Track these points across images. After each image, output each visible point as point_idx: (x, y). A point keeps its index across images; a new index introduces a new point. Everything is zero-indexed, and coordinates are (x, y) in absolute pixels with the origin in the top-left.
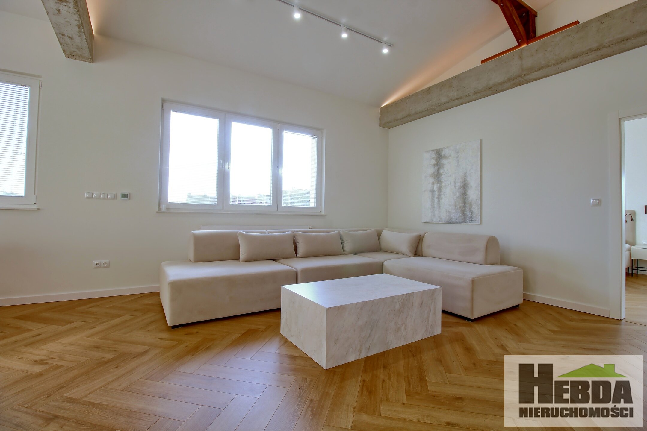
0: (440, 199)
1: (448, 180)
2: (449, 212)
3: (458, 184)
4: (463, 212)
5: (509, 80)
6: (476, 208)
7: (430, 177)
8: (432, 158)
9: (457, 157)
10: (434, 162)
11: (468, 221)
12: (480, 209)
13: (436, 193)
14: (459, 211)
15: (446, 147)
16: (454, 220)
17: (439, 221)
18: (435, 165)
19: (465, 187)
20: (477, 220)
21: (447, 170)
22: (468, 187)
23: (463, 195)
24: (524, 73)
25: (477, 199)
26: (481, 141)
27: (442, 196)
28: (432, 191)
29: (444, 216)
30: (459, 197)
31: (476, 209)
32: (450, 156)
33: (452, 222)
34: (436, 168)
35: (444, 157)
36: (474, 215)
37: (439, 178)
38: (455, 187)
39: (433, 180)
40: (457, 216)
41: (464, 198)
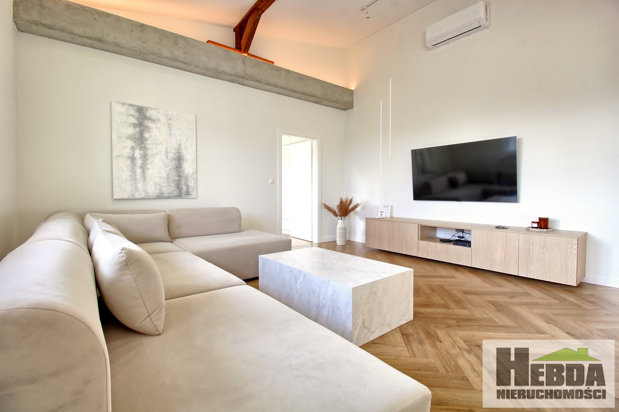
0: (145, 169)
1: (157, 148)
2: (159, 185)
3: (171, 155)
4: (178, 186)
6: (193, 182)
7: (127, 140)
8: (130, 115)
10: (133, 121)
11: (183, 195)
12: (196, 183)
13: (139, 162)
14: (173, 185)
15: (153, 108)
16: (166, 195)
17: (144, 196)
18: (135, 126)
19: (179, 159)
20: (194, 193)
21: (156, 136)
22: (183, 159)
23: (177, 167)
25: (193, 173)
26: (196, 115)
27: (148, 166)
28: (133, 159)
29: (152, 190)
30: (171, 169)
31: (192, 184)
32: (159, 120)
33: (164, 197)
34: (137, 130)
35: (150, 119)
36: (190, 189)
37: (142, 143)
38: (167, 157)
39: (133, 144)
40: (171, 190)
41: (179, 171)
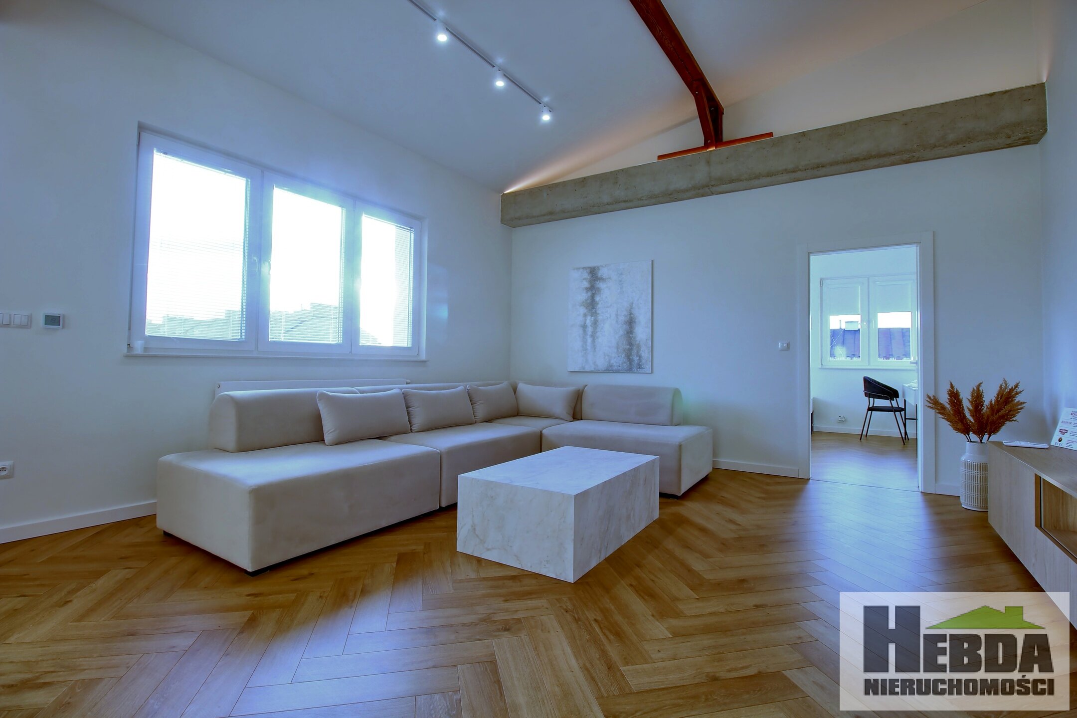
0: (596, 338)
1: (607, 312)
2: (608, 356)
3: (622, 318)
4: (629, 357)
5: (694, 188)
6: (646, 351)
7: (580, 306)
8: (584, 279)
9: (621, 281)
10: (586, 284)
11: (635, 369)
12: (650, 353)
13: (590, 330)
14: (623, 356)
15: (604, 266)
16: (615, 368)
17: (593, 369)
18: (588, 290)
19: (631, 322)
20: (647, 367)
21: (606, 298)
22: (635, 322)
23: (628, 333)
24: (713, 184)
25: (647, 340)
26: (652, 261)
27: (598, 334)
28: (584, 327)
29: (602, 363)
30: (622, 335)
31: (645, 353)
32: (610, 278)
33: (613, 370)
34: (590, 294)
35: (601, 279)
36: (643, 361)
37: (593, 308)
38: (617, 321)
39: (586, 311)
40: (621, 362)
41: (630, 337)
